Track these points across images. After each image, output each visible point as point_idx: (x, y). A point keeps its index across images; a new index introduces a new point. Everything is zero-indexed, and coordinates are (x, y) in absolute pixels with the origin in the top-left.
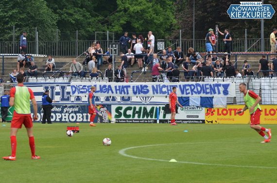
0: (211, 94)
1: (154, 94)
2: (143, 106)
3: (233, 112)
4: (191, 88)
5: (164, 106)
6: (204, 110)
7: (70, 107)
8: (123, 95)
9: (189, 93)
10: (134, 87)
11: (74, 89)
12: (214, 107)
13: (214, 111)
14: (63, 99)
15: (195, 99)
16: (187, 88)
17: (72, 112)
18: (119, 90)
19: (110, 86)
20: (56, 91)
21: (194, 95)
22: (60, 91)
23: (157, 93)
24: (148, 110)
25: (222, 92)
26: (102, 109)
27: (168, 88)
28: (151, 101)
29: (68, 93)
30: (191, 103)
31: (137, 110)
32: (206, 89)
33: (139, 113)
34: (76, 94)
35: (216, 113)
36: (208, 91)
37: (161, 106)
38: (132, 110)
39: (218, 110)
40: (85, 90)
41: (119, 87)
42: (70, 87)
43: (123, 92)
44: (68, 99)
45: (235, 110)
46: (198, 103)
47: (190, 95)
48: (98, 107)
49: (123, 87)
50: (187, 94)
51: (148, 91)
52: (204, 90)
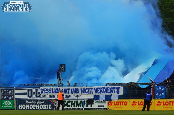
0: (111, 93)
1: (82, 93)
2: (76, 100)
3: (122, 103)
4: (100, 90)
5: (87, 100)
6: (107, 102)
7: (40, 101)
8: (66, 94)
9: (99, 93)
10: (71, 89)
11: (42, 91)
12: (112, 100)
13: (112, 103)
14: (37, 97)
15: (102, 96)
16: (98, 89)
17: (41, 104)
18: (64, 91)
19: (59, 89)
20: (33, 92)
21: (102, 94)
22: (35, 92)
23: (83, 93)
24: (79, 103)
25: (116, 92)
26: (56, 102)
27: (88, 90)
28: (80, 97)
29: (39, 93)
30: (100, 99)
31: (73, 102)
32: (108, 90)
33: (74, 104)
34: (43, 94)
35: (113, 104)
36: (109, 91)
37: (85, 100)
38: (71, 103)
39: (114, 102)
40: (47, 91)
41: (64, 89)
42: (40, 90)
43: (66, 93)
44: (39, 97)
45: (123, 102)
46: (104, 99)
47: (100, 94)
48: (54, 101)
49: (66, 89)
50: (98, 93)
51: (79, 92)
52: (107, 91)
